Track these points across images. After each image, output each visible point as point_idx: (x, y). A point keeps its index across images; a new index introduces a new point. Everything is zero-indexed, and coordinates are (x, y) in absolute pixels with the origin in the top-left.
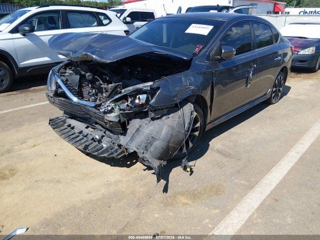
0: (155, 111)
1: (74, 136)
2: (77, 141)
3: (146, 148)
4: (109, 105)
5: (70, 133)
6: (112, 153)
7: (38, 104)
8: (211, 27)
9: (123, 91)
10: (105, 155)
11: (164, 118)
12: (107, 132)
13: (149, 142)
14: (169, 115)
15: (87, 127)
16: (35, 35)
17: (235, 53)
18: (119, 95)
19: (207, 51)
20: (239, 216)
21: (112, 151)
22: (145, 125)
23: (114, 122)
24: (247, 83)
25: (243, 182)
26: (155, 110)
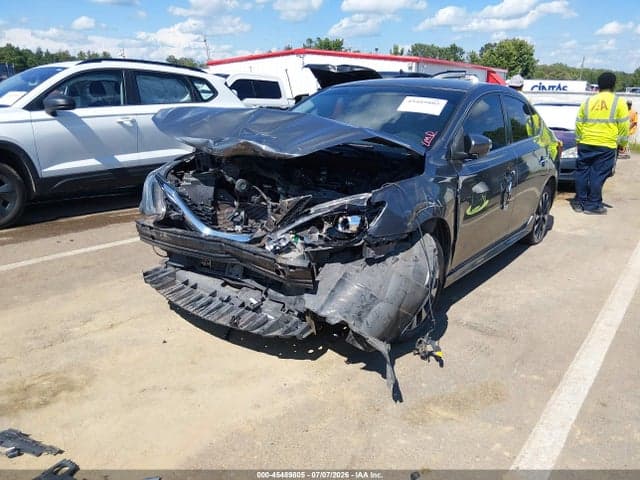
0: (377, 245)
1: (202, 301)
2: (212, 311)
3: (359, 317)
4: (284, 236)
5: (194, 297)
6: (290, 330)
7: (88, 249)
8: (443, 103)
9: (312, 210)
10: (277, 333)
11: (389, 260)
12: (271, 292)
13: (364, 304)
14: (397, 254)
15: (223, 285)
16: (75, 115)
17: (491, 147)
18: (306, 219)
19: (444, 143)
20: (551, 434)
21: (289, 325)
22: (354, 273)
23: (299, 267)
24: (502, 203)
25: (536, 377)
26: (375, 245)
